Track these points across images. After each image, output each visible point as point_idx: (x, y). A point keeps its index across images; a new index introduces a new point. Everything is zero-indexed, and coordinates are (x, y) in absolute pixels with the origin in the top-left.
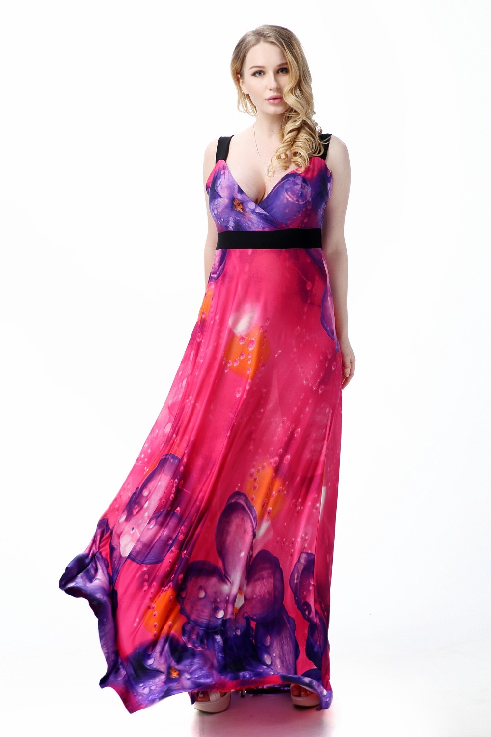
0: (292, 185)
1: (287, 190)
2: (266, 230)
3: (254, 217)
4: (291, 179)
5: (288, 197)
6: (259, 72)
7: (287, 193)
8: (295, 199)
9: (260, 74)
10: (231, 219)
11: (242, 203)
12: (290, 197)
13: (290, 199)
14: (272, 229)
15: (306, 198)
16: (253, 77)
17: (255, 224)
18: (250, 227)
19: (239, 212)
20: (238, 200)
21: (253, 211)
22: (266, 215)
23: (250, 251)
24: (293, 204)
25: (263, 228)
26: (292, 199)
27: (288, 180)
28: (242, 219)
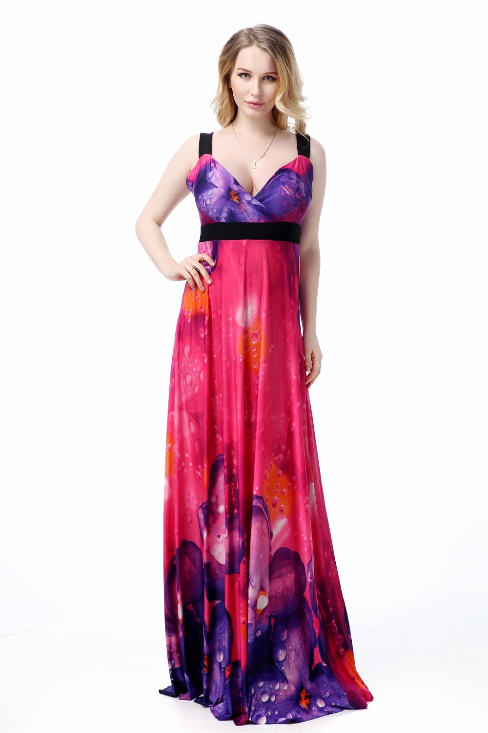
0: (287, 179)
1: (283, 184)
2: (262, 221)
3: (250, 209)
4: (286, 174)
5: (285, 190)
6: (246, 75)
7: (285, 187)
8: (292, 193)
9: (246, 76)
10: (225, 209)
11: (238, 194)
12: (288, 190)
13: (287, 192)
14: (267, 221)
15: (301, 193)
16: (239, 77)
17: (250, 215)
18: (245, 219)
19: (235, 202)
20: (235, 191)
21: (249, 203)
22: (262, 208)
23: (244, 242)
24: (291, 196)
25: (259, 219)
26: (290, 192)
27: (283, 175)
28: (237, 210)
